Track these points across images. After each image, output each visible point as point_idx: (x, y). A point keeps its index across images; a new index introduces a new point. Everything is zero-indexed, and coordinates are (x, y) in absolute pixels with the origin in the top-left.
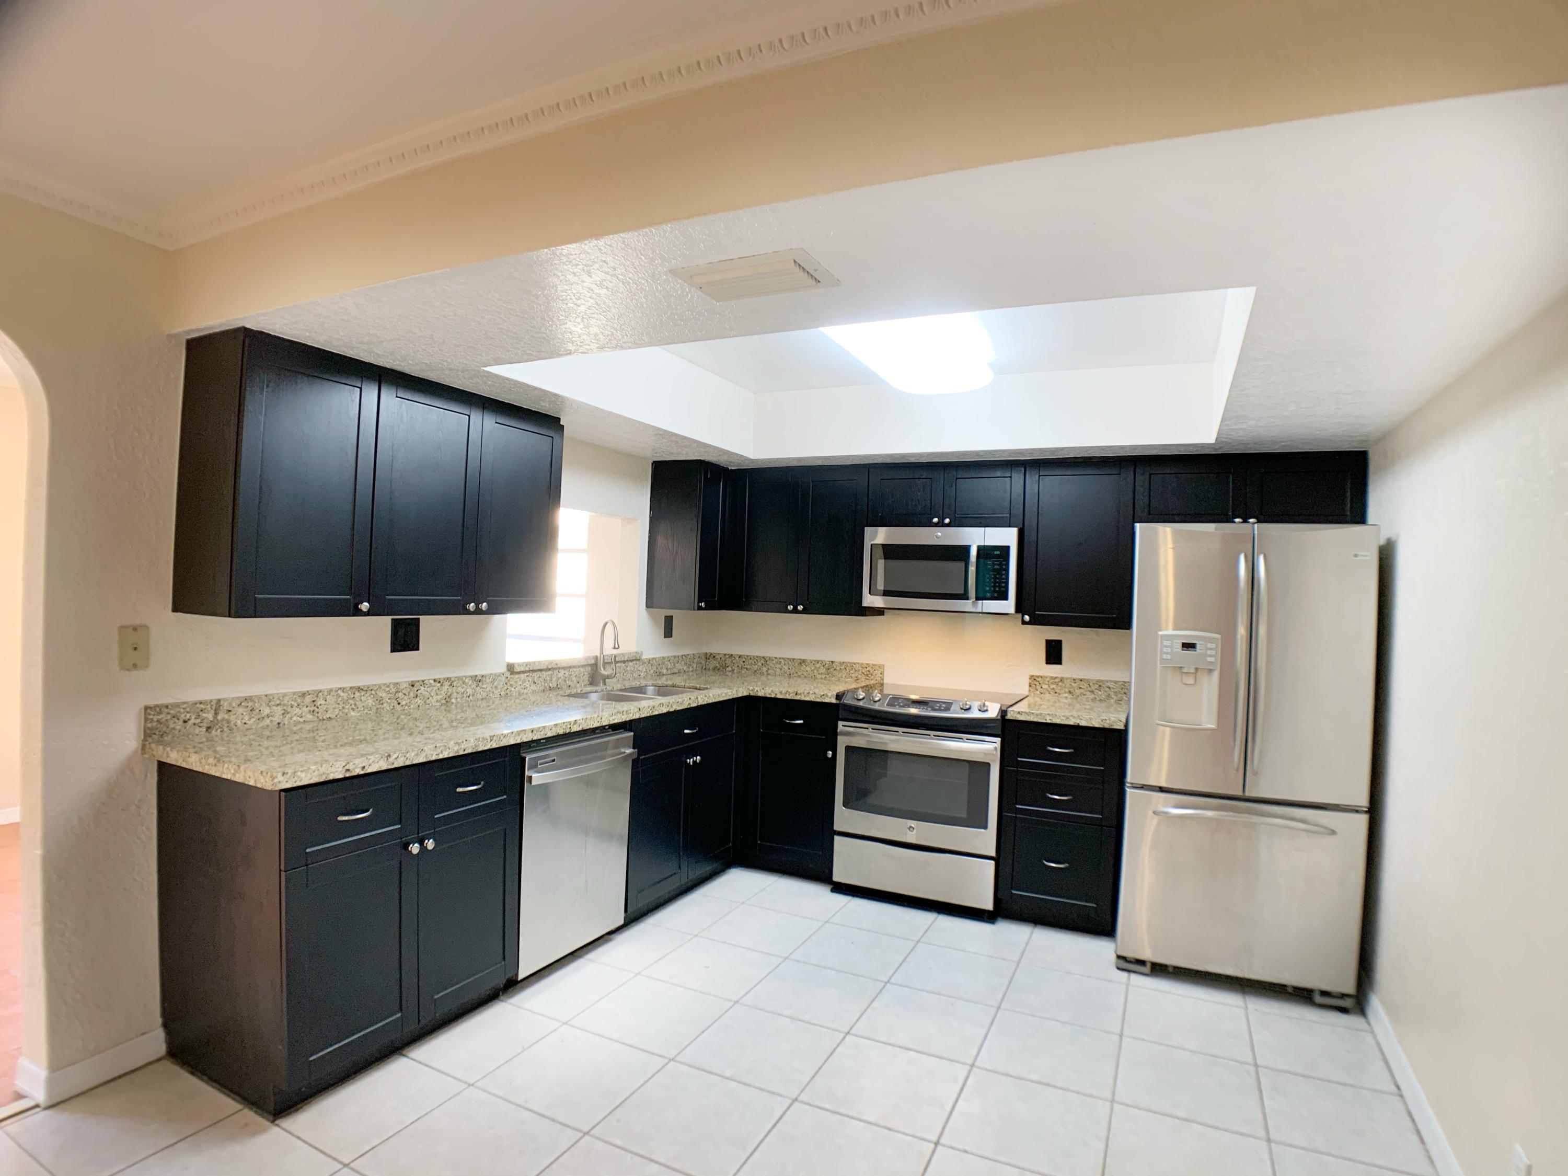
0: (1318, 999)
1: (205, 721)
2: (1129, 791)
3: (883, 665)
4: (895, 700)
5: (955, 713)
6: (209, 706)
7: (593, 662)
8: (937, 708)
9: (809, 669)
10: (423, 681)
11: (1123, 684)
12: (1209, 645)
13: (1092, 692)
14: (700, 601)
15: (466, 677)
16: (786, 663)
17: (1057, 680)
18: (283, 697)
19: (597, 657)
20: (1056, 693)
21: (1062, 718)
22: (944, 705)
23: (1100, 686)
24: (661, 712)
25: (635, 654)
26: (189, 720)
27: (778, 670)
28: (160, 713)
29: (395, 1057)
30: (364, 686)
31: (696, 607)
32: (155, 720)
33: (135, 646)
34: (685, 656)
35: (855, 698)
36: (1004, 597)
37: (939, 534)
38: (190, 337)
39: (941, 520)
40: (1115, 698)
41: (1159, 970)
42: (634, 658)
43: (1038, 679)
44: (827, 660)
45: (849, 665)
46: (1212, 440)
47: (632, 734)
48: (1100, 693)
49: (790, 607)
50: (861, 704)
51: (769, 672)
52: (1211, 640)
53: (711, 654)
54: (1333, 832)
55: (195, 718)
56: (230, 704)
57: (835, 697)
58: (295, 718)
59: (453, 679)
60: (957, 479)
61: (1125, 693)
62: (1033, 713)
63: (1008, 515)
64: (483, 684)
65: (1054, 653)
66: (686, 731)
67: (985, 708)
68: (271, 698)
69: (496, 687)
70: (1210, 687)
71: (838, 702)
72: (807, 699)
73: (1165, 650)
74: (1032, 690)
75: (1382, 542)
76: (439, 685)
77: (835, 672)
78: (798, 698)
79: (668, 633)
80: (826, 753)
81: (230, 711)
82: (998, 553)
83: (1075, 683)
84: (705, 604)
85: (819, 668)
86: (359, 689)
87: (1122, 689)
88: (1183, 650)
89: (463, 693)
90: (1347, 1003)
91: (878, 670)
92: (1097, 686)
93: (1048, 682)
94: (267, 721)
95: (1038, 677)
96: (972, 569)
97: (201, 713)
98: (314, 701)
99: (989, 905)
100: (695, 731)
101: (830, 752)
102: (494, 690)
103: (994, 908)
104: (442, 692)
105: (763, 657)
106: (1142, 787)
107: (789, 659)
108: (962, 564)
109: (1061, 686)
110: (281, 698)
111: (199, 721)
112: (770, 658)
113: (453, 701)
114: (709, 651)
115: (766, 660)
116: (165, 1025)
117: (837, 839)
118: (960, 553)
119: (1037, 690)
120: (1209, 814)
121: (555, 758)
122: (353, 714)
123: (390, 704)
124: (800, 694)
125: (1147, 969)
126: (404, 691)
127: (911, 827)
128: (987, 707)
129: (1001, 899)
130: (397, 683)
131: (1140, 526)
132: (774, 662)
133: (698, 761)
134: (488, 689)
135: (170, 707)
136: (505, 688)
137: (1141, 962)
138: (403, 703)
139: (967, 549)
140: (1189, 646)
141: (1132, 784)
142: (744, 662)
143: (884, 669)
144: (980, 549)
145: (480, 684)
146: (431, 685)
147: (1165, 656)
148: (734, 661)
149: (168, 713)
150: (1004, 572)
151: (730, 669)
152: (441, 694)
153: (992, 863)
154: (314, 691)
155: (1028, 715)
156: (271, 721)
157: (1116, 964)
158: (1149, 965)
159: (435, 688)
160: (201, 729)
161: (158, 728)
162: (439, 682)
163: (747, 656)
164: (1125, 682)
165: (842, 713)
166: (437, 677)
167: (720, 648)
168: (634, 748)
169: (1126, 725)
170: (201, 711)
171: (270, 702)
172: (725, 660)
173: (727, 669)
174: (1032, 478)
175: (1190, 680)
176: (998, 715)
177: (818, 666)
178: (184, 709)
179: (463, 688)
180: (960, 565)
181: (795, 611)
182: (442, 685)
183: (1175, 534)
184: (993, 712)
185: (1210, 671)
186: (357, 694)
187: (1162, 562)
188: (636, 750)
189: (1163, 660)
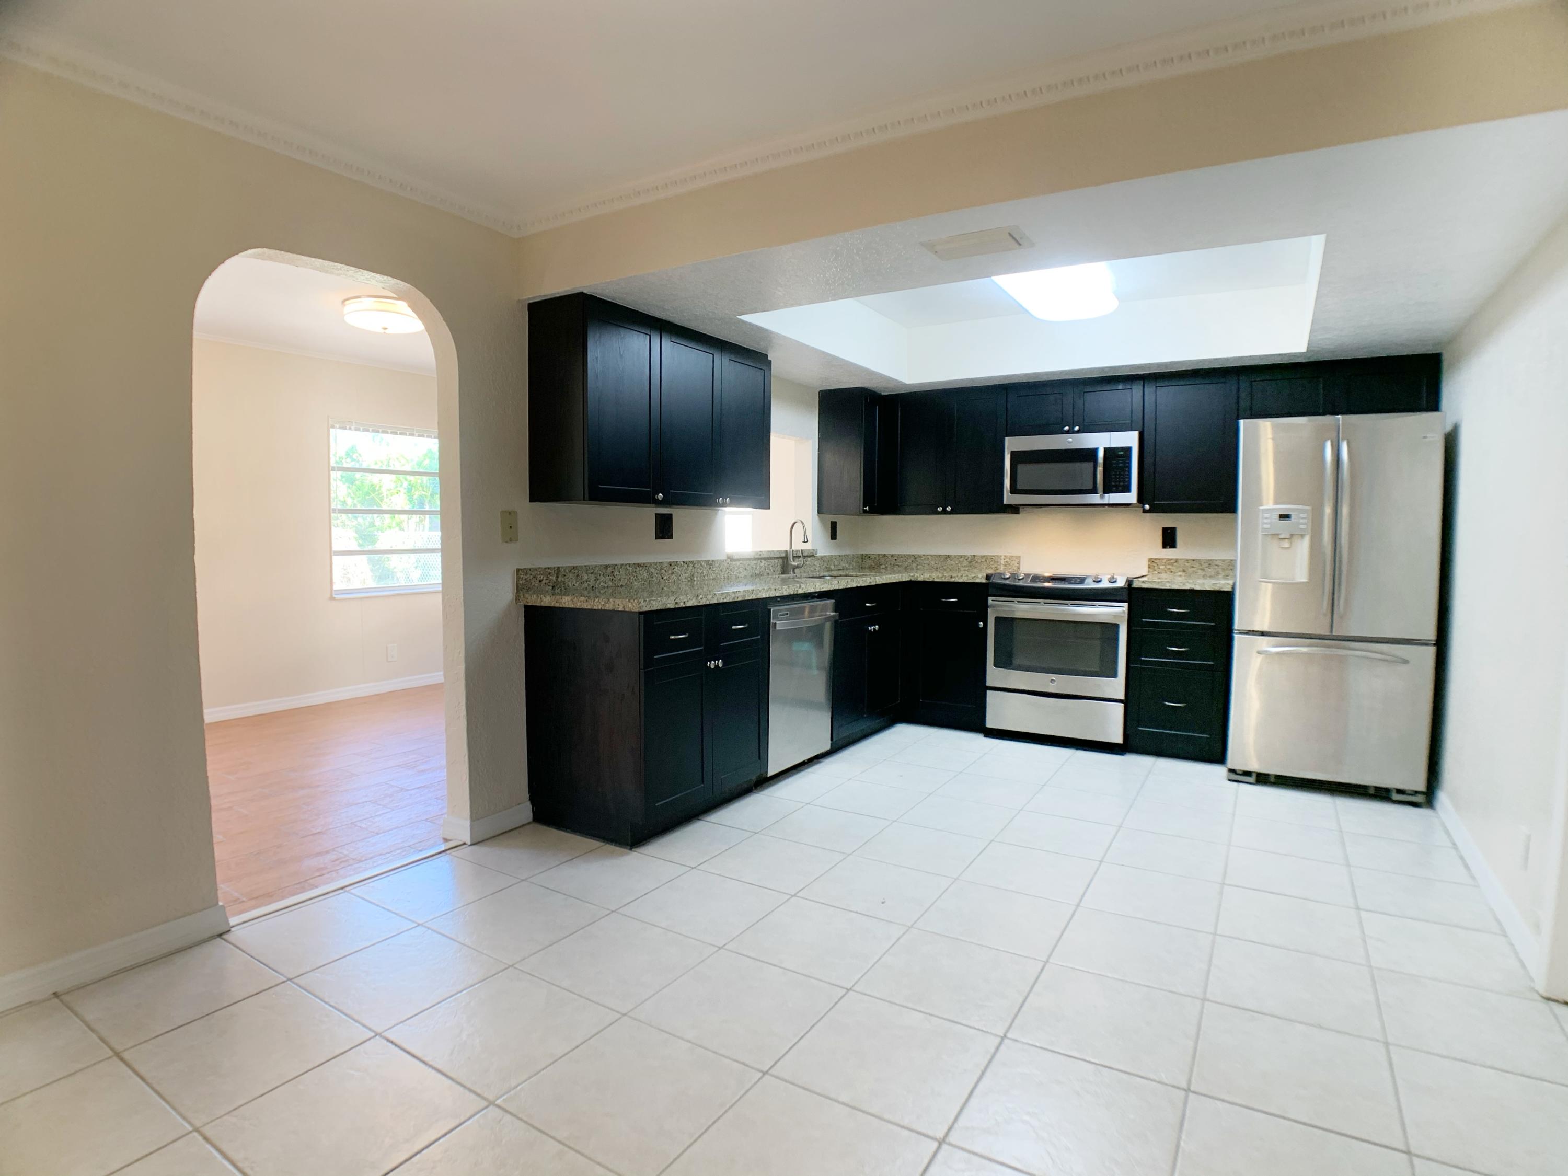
0: (1396, 797)
1: (551, 582)
2: (1237, 638)
3: (1020, 557)
4: (1036, 578)
5: (1089, 585)
6: (553, 571)
7: (784, 555)
8: (1073, 582)
9: (954, 563)
10: (677, 562)
11: (1229, 562)
12: (1302, 515)
13: (1203, 570)
14: (865, 506)
15: (703, 561)
16: (933, 559)
17: (1172, 561)
18: (595, 567)
19: (787, 551)
20: (1171, 572)
21: (1179, 584)
22: (1079, 580)
23: (1210, 564)
24: (852, 586)
25: (812, 551)
26: (542, 580)
27: (926, 565)
28: (526, 574)
29: (694, 821)
30: (641, 563)
31: (862, 512)
32: (524, 578)
33: (510, 525)
34: (847, 555)
35: (1002, 578)
36: (1127, 489)
37: (1070, 440)
38: (531, 301)
39: (1071, 428)
40: (1223, 574)
41: (1262, 779)
42: (812, 555)
43: (1156, 561)
44: (969, 554)
45: (989, 558)
46: (1303, 349)
47: (834, 601)
48: (1210, 570)
49: (940, 509)
50: (1007, 582)
51: (919, 567)
52: (1304, 511)
53: (867, 555)
54: (1406, 662)
55: (546, 579)
56: (565, 571)
57: (985, 578)
58: (602, 584)
59: (695, 562)
60: (1084, 392)
61: (1231, 570)
62: (1155, 582)
63: (1130, 421)
64: (713, 567)
65: (1169, 538)
66: (867, 605)
67: (1114, 580)
68: (588, 568)
69: (721, 570)
70: (1303, 547)
71: (988, 581)
72: (961, 580)
73: (1265, 521)
74: (1151, 570)
75: (1449, 428)
76: (686, 566)
77: (977, 564)
78: (953, 580)
79: (834, 536)
80: (978, 625)
81: (565, 575)
82: (1122, 453)
83: (1188, 563)
84: (869, 508)
85: (963, 561)
86: (639, 565)
87: (1229, 566)
88: (1280, 520)
89: (701, 573)
90: (1419, 799)
91: (1015, 561)
92: (1207, 565)
93: (1165, 563)
94: (586, 585)
95: (1156, 559)
96: (1100, 469)
97: (549, 576)
98: (613, 572)
99: (1118, 739)
100: (874, 605)
101: (982, 623)
102: (720, 572)
103: (1123, 742)
104: (688, 572)
105: (913, 555)
106: (1249, 633)
107: (935, 555)
108: (1091, 464)
109: (1176, 566)
110: (594, 568)
111: (547, 581)
112: (918, 555)
113: (695, 579)
114: (864, 553)
115: (915, 558)
116: (532, 799)
117: (989, 693)
118: (1090, 454)
119: (1155, 570)
120: (1304, 649)
121: (788, 612)
122: (635, 583)
123: (657, 577)
124: (954, 577)
125: (1252, 779)
126: (665, 569)
127: (1052, 680)
128: (1116, 579)
129: (1128, 734)
130: (662, 563)
131: (1244, 423)
132: (922, 559)
133: (877, 629)
134: (717, 571)
135: (532, 570)
136: (727, 572)
137: (1247, 773)
138: (665, 578)
139: (1094, 451)
140: (1285, 517)
141: (1239, 630)
142: (896, 560)
143: (1020, 559)
144: (1107, 451)
145: (711, 567)
146: (681, 566)
147: (1265, 526)
148: (887, 560)
149: (531, 575)
150: (1127, 469)
151: (884, 566)
152: (688, 573)
153: (1122, 705)
154: (613, 565)
155: (1151, 584)
156: (589, 585)
157: (1228, 777)
158: (1254, 776)
159: (684, 568)
160: (549, 587)
161: (525, 585)
162: (686, 564)
163: (899, 555)
164: (1232, 560)
165: (991, 591)
166: (685, 560)
167: (875, 549)
168: (836, 612)
169: (1234, 587)
170: (549, 574)
171: (587, 570)
172: (879, 559)
173: (881, 567)
174: (1150, 390)
175: (1286, 544)
176: (1126, 584)
177: (961, 559)
178: (540, 572)
179: (701, 569)
180: (1088, 466)
181: (944, 512)
182: (688, 566)
183: (1274, 427)
184: (1121, 583)
185: (1302, 536)
186: (638, 569)
187: (1262, 450)
188: (838, 613)
189: (1264, 529)
